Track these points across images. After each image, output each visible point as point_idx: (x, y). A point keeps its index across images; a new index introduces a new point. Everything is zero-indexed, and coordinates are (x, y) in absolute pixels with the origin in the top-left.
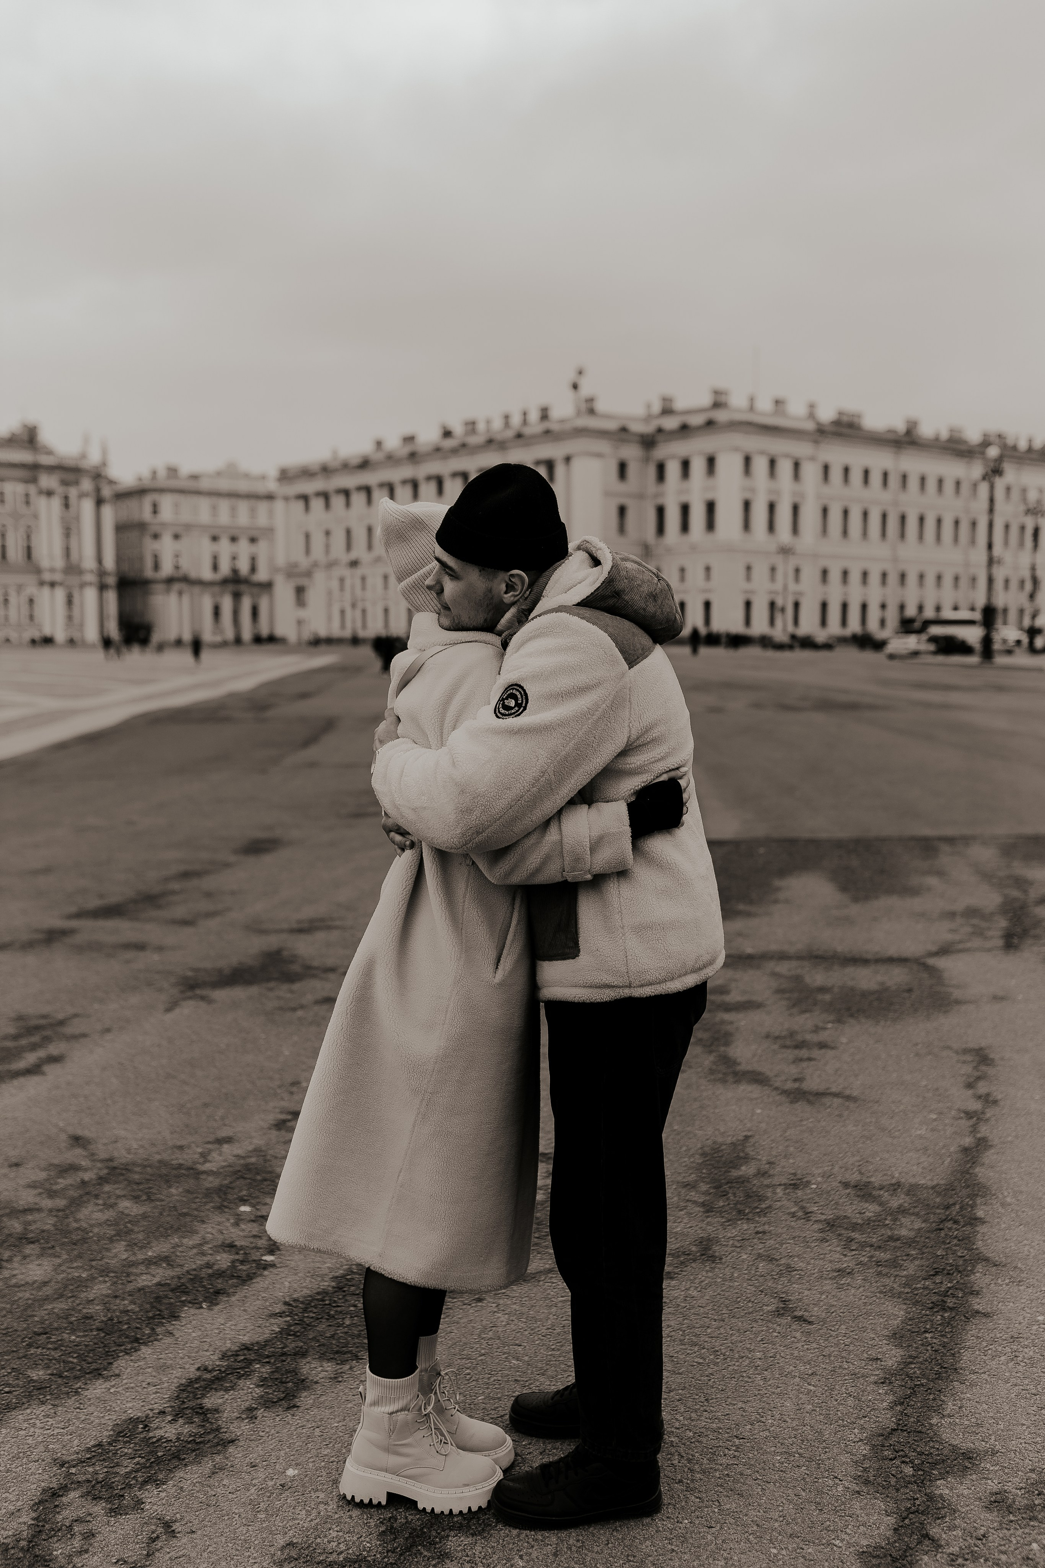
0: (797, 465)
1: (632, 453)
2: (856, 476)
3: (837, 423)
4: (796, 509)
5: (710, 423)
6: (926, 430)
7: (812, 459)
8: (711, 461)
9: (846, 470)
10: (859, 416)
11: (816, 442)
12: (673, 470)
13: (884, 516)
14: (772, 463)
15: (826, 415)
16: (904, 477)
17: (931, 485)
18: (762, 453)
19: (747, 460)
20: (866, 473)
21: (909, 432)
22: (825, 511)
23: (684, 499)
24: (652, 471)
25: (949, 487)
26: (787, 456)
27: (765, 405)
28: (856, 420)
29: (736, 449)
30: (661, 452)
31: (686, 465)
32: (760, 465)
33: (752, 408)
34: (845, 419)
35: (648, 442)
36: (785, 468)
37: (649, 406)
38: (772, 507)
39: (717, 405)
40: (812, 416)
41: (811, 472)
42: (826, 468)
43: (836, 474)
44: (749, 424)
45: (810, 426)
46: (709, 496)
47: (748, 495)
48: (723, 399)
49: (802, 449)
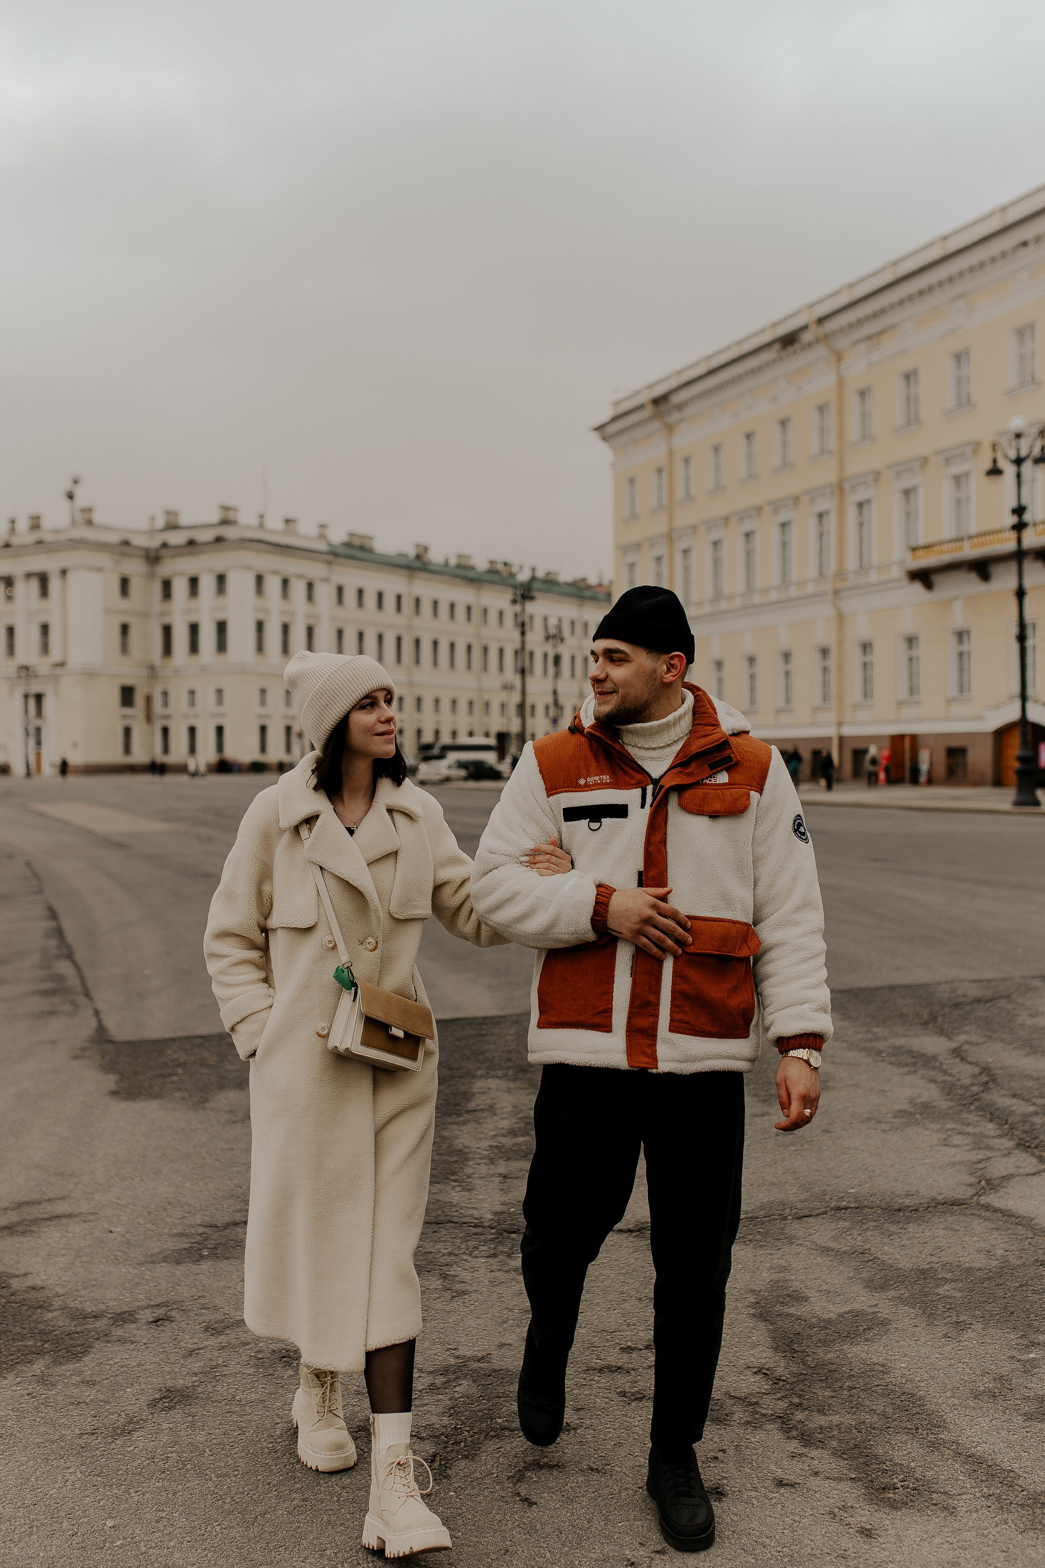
0: (310, 586)
1: (135, 568)
2: (370, 599)
3: (348, 545)
4: (310, 631)
5: (219, 540)
6: (436, 556)
7: (326, 580)
8: (221, 579)
9: (360, 592)
10: (371, 539)
11: (330, 563)
12: (180, 587)
13: (399, 640)
14: (285, 583)
15: (337, 536)
16: (418, 601)
17: (444, 610)
18: (275, 572)
19: (260, 579)
20: (380, 595)
21: (418, 557)
22: (340, 633)
23: (193, 618)
24: (157, 588)
25: (460, 612)
26: (300, 576)
27: (275, 523)
28: (366, 543)
29: (249, 568)
30: (166, 568)
31: (194, 582)
32: (273, 585)
33: (261, 526)
34: (357, 542)
35: (153, 558)
36: (298, 589)
37: (152, 519)
38: (286, 628)
39: (225, 522)
40: (322, 536)
41: (325, 593)
42: (340, 590)
43: (350, 596)
44: (260, 541)
45: (322, 546)
46: (220, 616)
47: (261, 616)
48: (231, 516)
49: (315, 570)
